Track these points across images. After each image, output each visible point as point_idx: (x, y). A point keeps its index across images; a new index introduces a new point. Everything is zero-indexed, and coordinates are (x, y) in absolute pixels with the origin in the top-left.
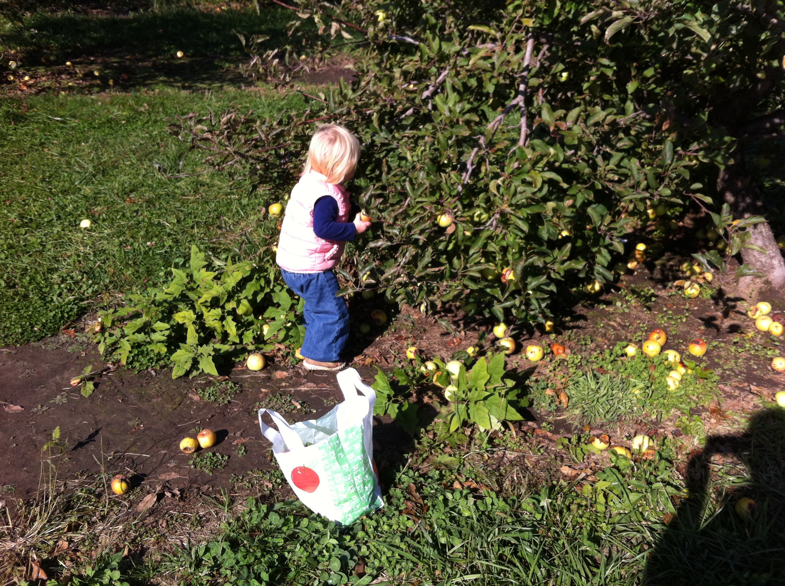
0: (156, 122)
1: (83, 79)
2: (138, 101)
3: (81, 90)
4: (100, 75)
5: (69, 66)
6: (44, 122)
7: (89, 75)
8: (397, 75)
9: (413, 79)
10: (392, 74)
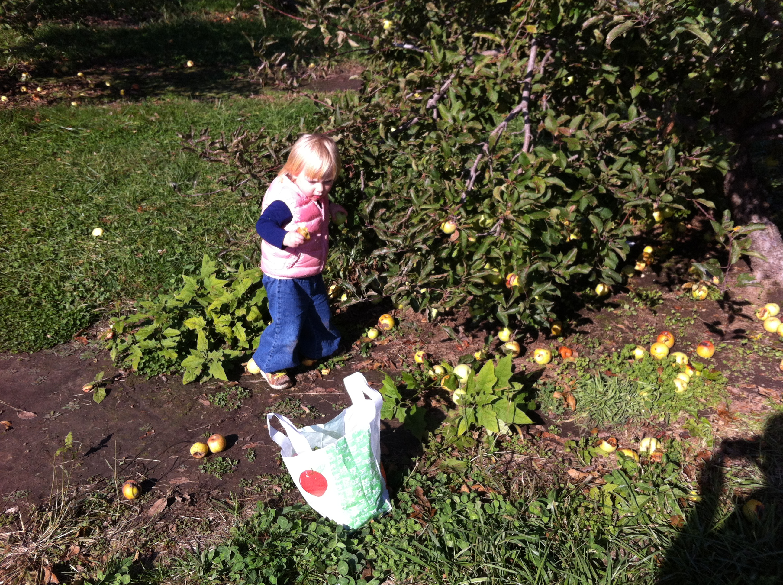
0: (166, 131)
1: (94, 89)
2: (149, 110)
3: (91, 100)
4: (111, 85)
5: (81, 77)
6: (56, 133)
7: (100, 85)
8: (402, 85)
9: (418, 88)
10: (397, 84)
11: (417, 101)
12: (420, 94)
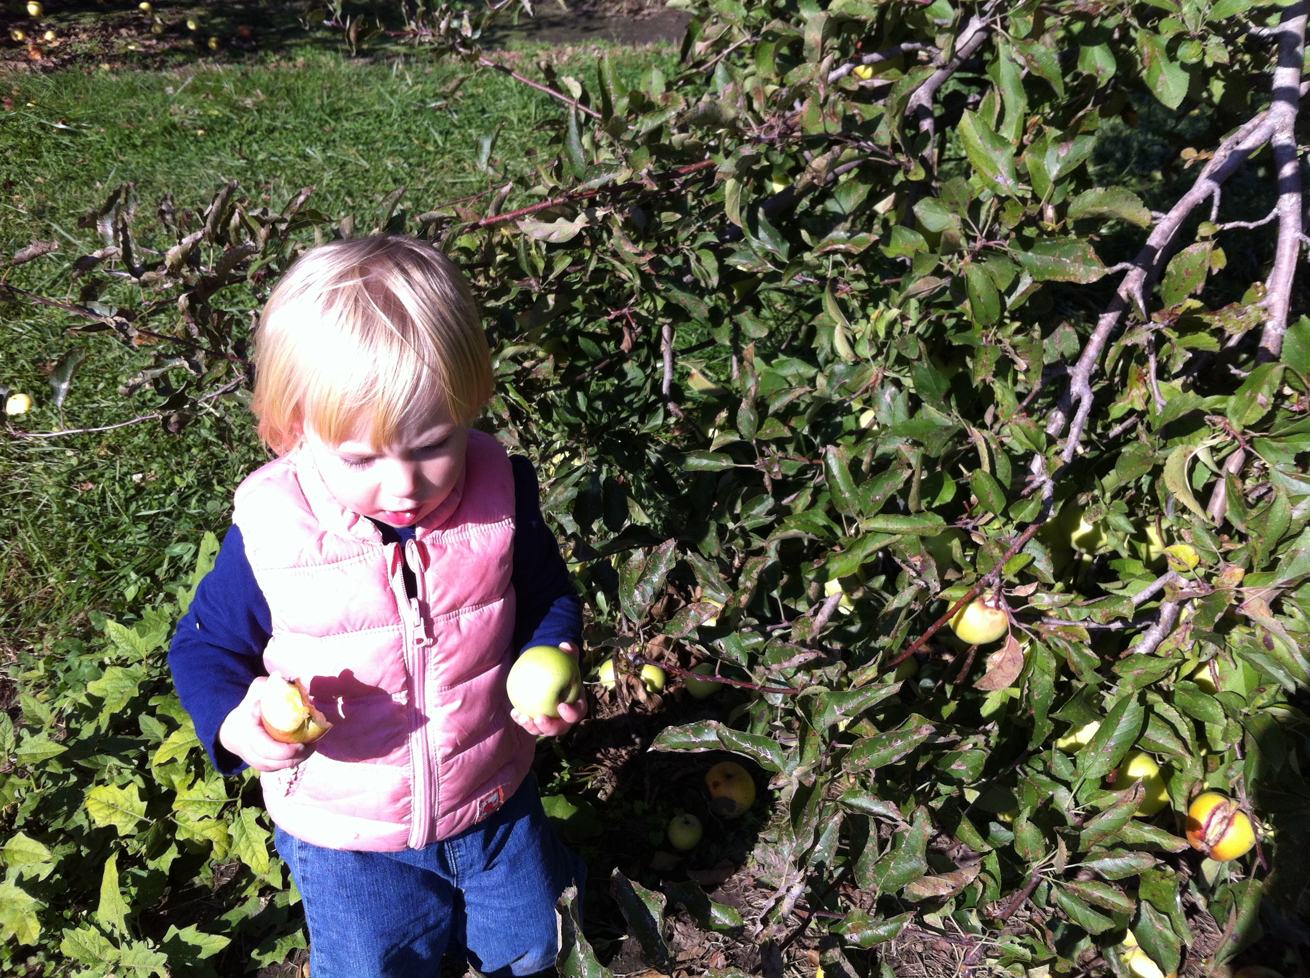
0: (271, 130)
1: (160, 38)
2: (245, 84)
4: (199, 29)
5: (144, 12)
8: (812, 35)
9: (870, 45)
10: (793, 32)
11: (866, 95)
12: (878, 68)
